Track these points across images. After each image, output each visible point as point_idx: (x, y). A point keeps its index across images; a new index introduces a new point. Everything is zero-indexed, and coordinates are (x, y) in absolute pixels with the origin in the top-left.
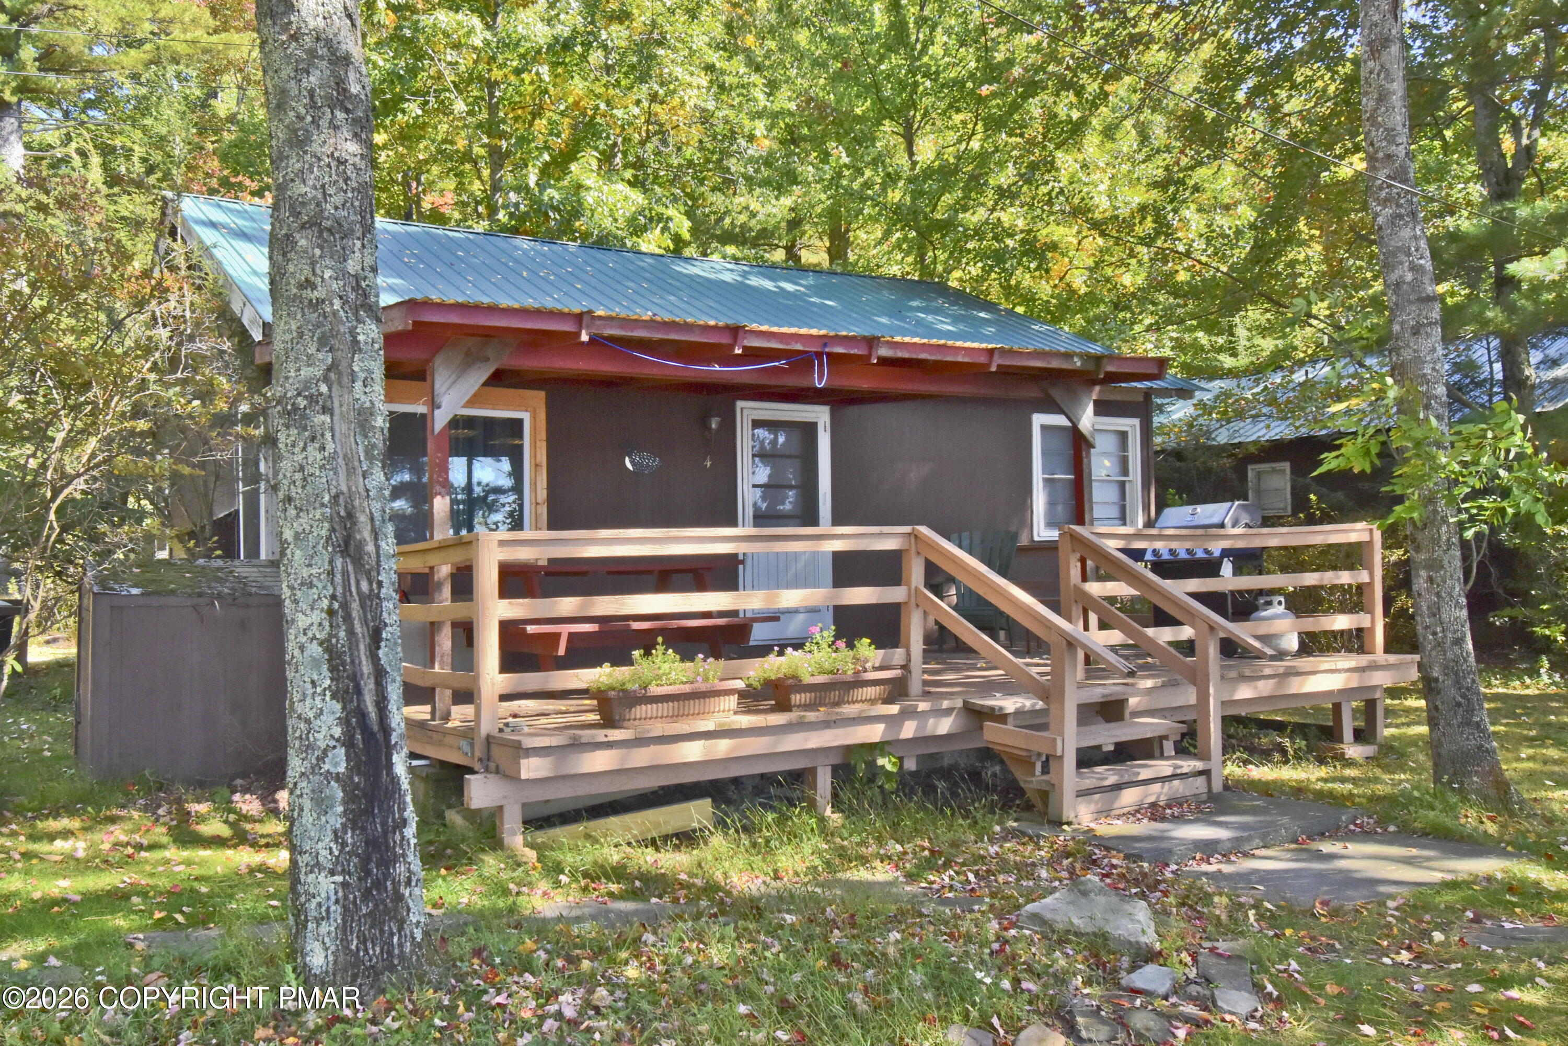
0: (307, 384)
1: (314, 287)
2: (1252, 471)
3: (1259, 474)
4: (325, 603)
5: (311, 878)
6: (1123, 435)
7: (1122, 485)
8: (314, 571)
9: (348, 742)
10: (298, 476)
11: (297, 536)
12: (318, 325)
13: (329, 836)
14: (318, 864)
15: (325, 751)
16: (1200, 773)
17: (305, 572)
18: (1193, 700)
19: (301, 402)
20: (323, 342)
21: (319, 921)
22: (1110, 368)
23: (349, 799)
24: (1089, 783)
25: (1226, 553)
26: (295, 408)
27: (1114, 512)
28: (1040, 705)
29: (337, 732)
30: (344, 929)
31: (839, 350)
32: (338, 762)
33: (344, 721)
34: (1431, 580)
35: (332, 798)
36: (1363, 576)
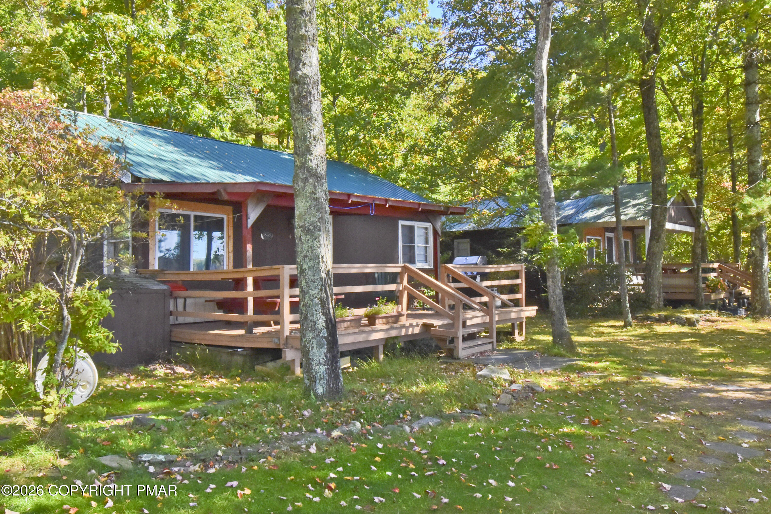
0: (313, 222)
1: (315, 194)
2: (456, 242)
3: (458, 243)
4: (319, 287)
5: (317, 367)
6: (426, 229)
7: (426, 247)
8: (316, 278)
9: (327, 327)
10: (310, 250)
11: (309, 267)
12: (316, 205)
13: (323, 355)
14: (320, 363)
15: (321, 330)
16: (490, 343)
17: (312, 278)
18: (488, 320)
19: (312, 228)
20: (318, 210)
21: (320, 380)
22: (452, 210)
23: (328, 344)
24: (466, 345)
25: (478, 273)
26: (309, 229)
27: (423, 258)
28: (451, 322)
29: (324, 324)
30: (328, 381)
31: (378, 202)
32: (325, 333)
33: (326, 322)
34: (553, 282)
35: (324, 344)
36: (518, 281)
